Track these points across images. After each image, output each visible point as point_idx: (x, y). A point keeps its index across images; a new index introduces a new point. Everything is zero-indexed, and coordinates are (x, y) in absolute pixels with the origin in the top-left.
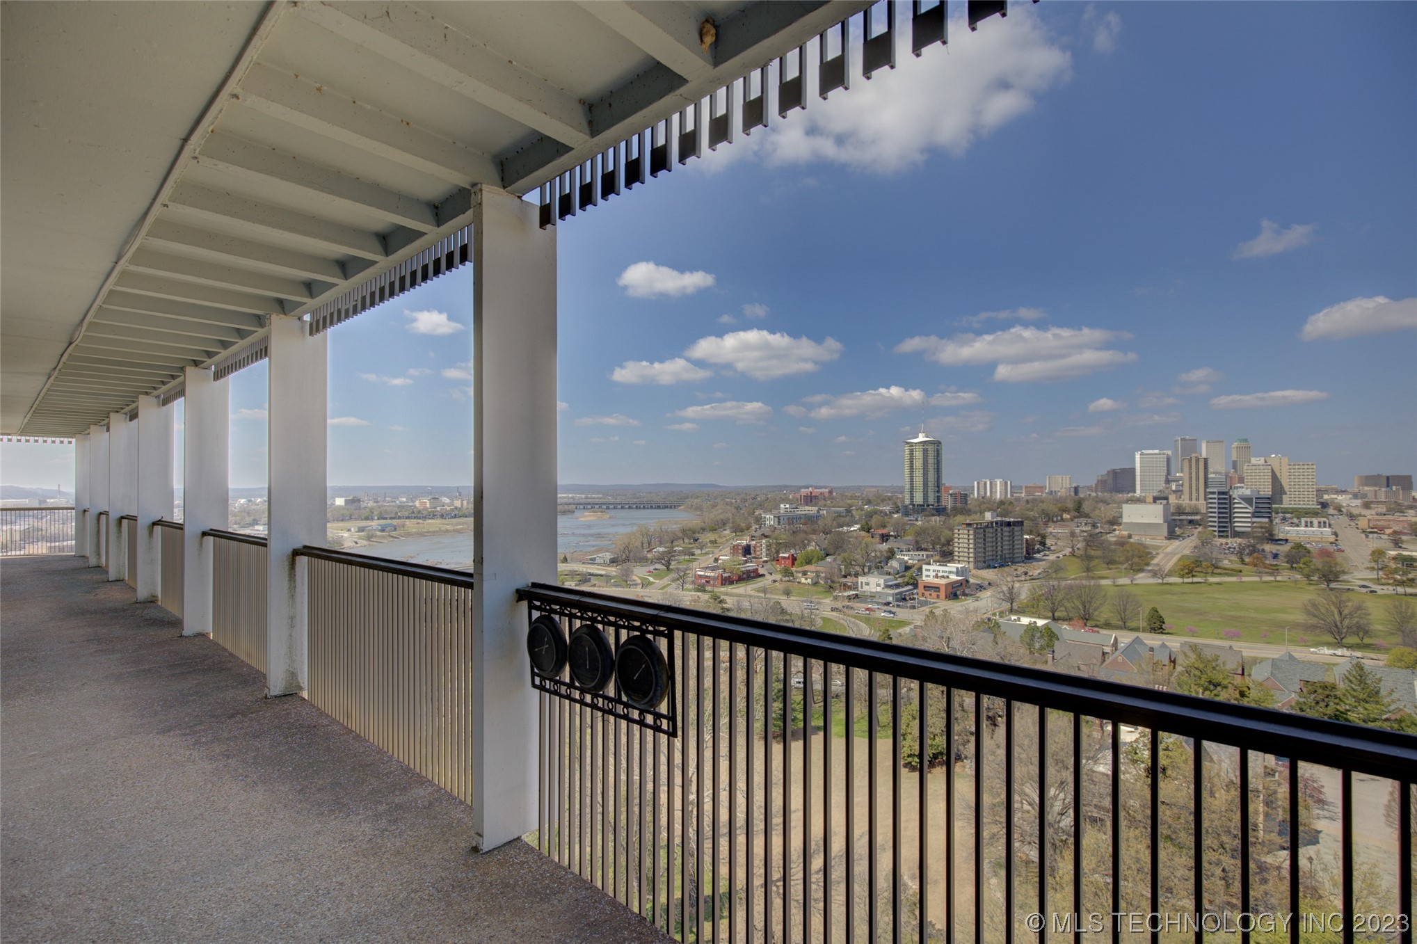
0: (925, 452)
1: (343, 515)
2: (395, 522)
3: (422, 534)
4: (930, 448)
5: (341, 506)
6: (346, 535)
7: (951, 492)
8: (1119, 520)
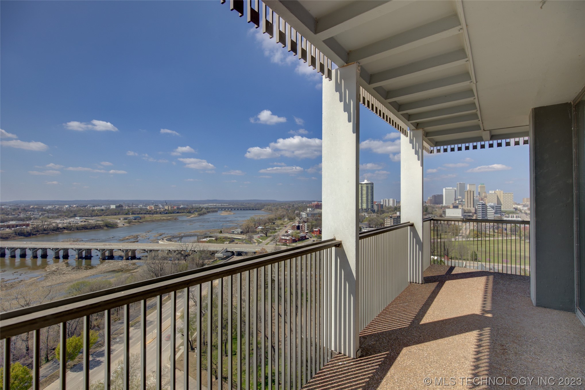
0: (367, 187)
1: (115, 213)
2: (140, 216)
3: (153, 221)
4: (369, 186)
5: (114, 209)
6: (119, 221)
7: (376, 204)
8: (443, 215)
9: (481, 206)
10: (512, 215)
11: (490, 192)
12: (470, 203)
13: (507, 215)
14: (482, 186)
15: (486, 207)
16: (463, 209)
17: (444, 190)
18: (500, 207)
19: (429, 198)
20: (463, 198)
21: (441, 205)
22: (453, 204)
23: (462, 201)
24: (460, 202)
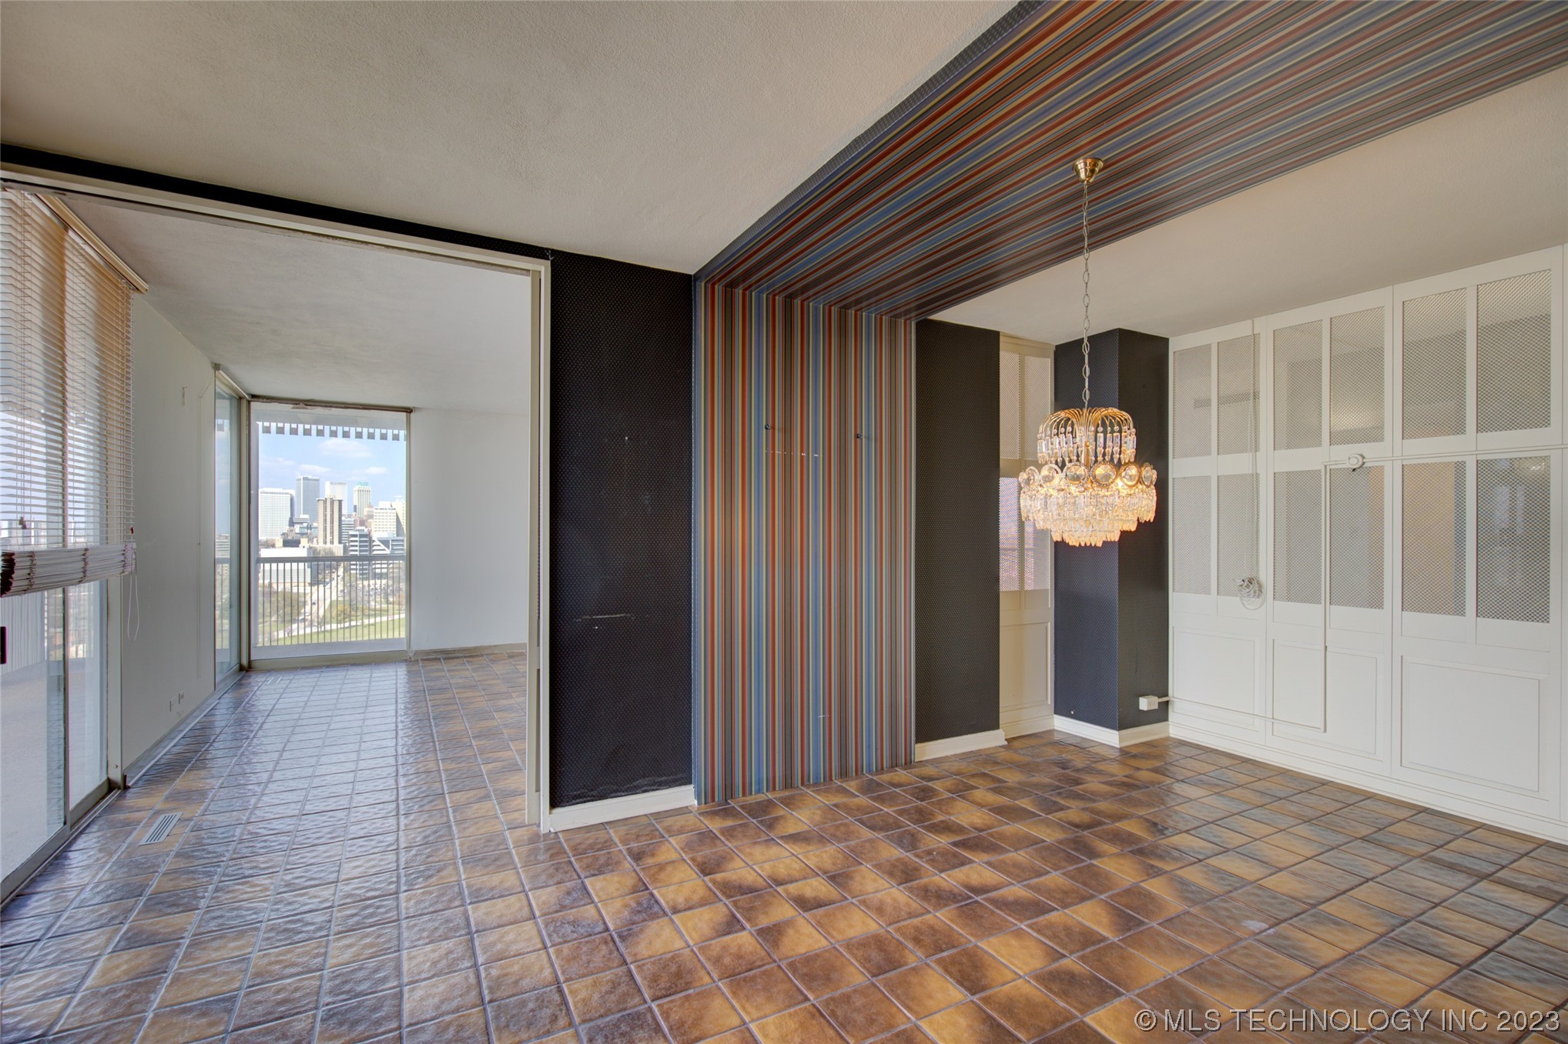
9: (357, 539)
11: (382, 504)
12: (332, 533)
15: (371, 541)
16: (310, 548)
20: (314, 518)
22: (284, 534)
23: (310, 527)
24: (306, 531)
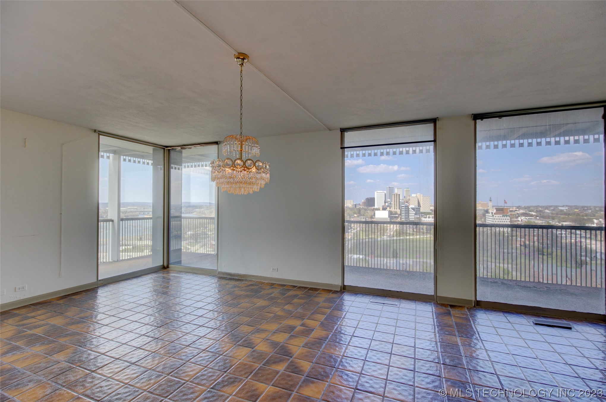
8: (373, 217)
9: (404, 208)
10: (429, 216)
11: (413, 195)
12: (397, 206)
13: (425, 216)
14: (407, 190)
15: (409, 209)
16: (390, 211)
17: (376, 193)
18: (420, 209)
19: (363, 201)
20: (391, 201)
21: (373, 207)
22: (383, 206)
23: (390, 204)
24: (389, 205)
